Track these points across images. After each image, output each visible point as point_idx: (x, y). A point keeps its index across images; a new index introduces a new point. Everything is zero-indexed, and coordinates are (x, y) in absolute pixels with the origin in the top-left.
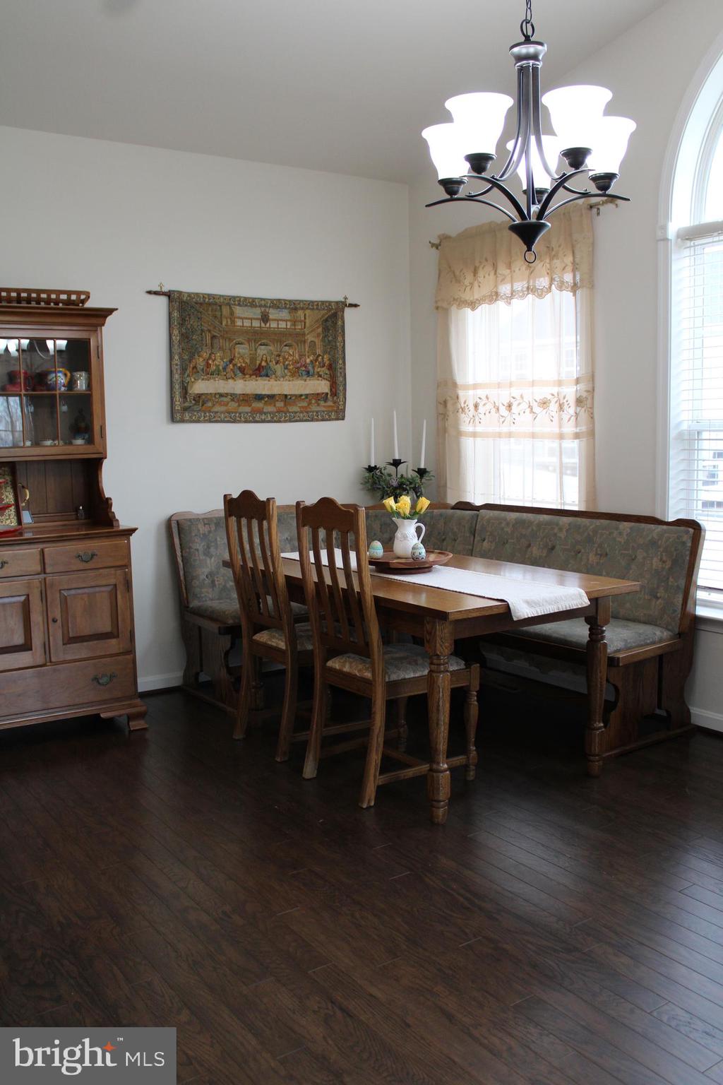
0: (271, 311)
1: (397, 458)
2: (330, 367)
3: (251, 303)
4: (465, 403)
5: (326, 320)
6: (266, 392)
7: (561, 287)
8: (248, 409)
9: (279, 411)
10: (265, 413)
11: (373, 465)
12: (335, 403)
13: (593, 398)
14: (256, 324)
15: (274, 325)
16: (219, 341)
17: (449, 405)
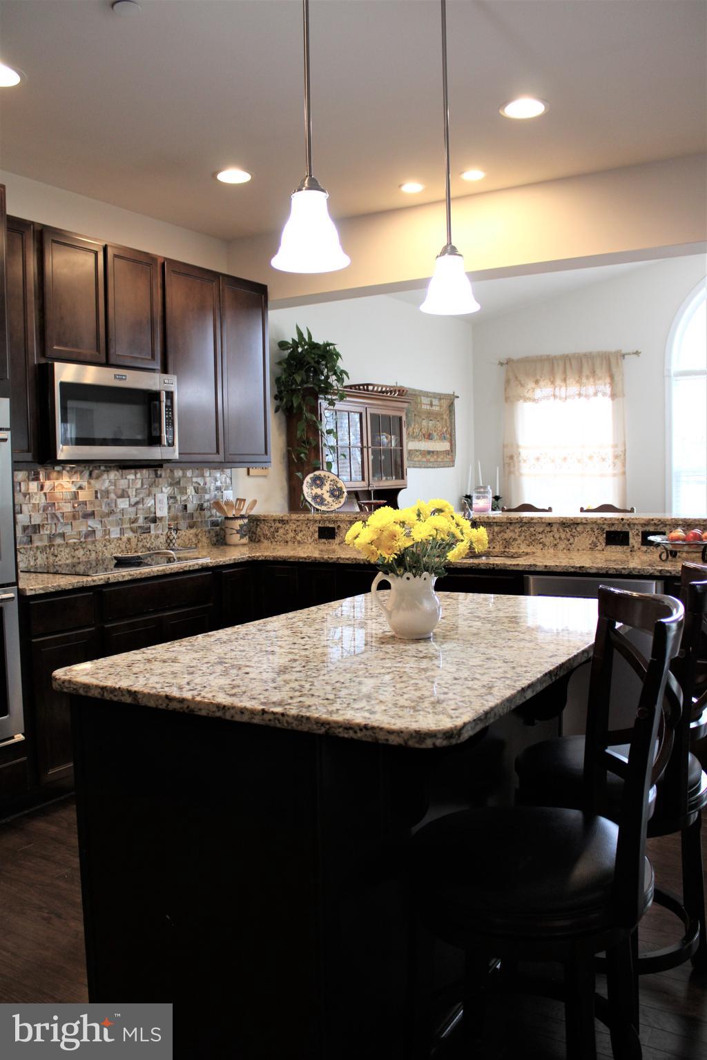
0: (433, 400)
2: (451, 435)
3: (427, 394)
4: (527, 456)
5: (450, 406)
6: (431, 450)
7: (604, 394)
8: (424, 460)
9: (435, 461)
10: (431, 462)
12: (452, 456)
13: (625, 455)
14: (428, 407)
15: (434, 408)
16: (417, 417)
17: (515, 458)
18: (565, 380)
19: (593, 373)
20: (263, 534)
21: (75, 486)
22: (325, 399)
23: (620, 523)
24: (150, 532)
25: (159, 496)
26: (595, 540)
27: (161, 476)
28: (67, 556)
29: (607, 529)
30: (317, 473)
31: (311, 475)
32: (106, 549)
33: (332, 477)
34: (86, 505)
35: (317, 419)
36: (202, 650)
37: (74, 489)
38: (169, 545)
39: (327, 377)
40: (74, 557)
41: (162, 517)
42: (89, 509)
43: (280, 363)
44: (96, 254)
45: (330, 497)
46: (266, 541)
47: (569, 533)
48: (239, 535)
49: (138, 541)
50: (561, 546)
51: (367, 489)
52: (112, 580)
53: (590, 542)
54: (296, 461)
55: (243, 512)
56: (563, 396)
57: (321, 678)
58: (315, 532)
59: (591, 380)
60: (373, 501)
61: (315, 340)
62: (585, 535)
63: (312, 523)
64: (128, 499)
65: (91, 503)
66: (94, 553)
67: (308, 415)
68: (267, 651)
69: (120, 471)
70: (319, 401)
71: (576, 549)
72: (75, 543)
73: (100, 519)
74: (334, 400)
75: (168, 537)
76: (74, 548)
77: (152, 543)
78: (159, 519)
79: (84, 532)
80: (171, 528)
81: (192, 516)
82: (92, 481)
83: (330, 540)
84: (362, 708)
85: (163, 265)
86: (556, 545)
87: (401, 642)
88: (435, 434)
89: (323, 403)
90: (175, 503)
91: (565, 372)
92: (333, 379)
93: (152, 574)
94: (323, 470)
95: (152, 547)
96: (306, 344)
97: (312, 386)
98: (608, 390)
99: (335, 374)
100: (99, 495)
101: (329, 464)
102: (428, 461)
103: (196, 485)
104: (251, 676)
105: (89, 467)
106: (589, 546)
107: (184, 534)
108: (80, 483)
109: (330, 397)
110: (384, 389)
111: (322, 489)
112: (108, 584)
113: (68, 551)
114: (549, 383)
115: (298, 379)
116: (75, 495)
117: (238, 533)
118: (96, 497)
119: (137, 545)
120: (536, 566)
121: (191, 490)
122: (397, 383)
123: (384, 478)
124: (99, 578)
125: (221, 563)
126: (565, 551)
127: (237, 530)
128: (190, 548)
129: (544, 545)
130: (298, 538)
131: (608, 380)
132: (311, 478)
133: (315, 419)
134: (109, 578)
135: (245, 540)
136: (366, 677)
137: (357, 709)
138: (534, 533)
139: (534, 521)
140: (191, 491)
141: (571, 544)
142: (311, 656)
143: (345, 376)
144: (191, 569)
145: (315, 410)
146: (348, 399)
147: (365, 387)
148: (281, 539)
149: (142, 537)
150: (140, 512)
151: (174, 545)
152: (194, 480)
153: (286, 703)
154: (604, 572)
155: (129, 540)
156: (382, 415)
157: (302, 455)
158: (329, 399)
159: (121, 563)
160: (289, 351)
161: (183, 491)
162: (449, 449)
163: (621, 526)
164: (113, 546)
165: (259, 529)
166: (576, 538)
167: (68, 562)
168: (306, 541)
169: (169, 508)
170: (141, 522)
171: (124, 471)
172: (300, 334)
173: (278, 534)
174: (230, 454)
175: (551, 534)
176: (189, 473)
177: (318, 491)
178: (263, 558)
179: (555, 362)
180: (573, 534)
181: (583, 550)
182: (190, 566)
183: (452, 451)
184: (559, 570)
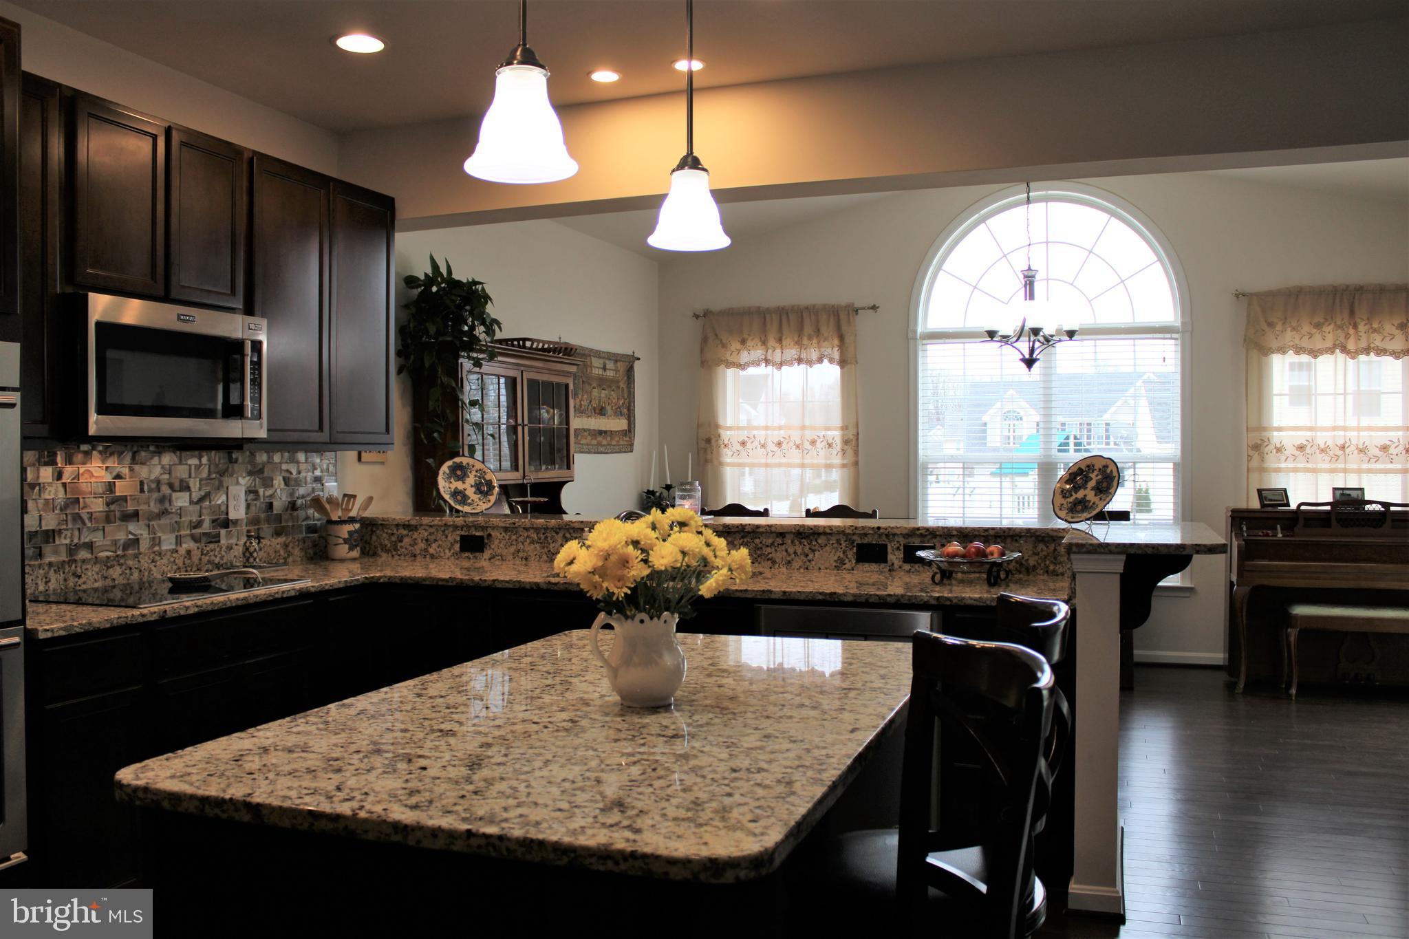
0: (607, 362)
1: (669, 483)
2: (629, 410)
3: (598, 354)
4: (729, 440)
6: (604, 429)
7: (831, 361)
8: (594, 442)
10: (603, 446)
11: (651, 489)
12: (630, 438)
13: (857, 439)
14: (601, 372)
15: (608, 373)
16: (586, 386)
17: (713, 441)
18: (780, 340)
19: (818, 331)
20: (381, 545)
21: (111, 473)
22: (469, 358)
23: (876, 533)
24: (219, 541)
25: (233, 490)
26: (842, 555)
27: (236, 461)
28: (96, 577)
29: (858, 540)
30: (457, 460)
31: (449, 463)
32: (155, 566)
33: (479, 466)
34: (126, 501)
35: (457, 385)
36: (343, 730)
37: (109, 478)
38: (248, 560)
39: (472, 328)
40: (106, 578)
41: (237, 520)
42: (131, 507)
43: (406, 306)
44: (155, 138)
45: (475, 493)
46: (384, 555)
47: (808, 546)
48: (347, 546)
49: (202, 555)
50: (796, 565)
51: (521, 482)
52: (170, 614)
53: (836, 558)
54: (426, 442)
55: (353, 513)
56: (778, 360)
57: (538, 773)
58: (456, 542)
59: (815, 341)
60: (529, 499)
61: (456, 276)
62: (828, 548)
63: (451, 529)
64: (188, 493)
65: (134, 498)
66: (137, 571)
67: (445, 379)
68: (441, 731)
69: (178, 452)
70: (461, 360)
71: (816, 567)
72: (108, 557)
73: (147, 522)
74: (482, 359)
75: (247, 549)
76: (107, 563)
77: (222, 558)
78: (233, 523)
79: (122, 541)
80: (251, 536)
81: (279, 518)
82: (136, 467)
83: (477, 554)
84: (617, 824)
85: (251, 161)
86: (789, 562)
87: (633, 712)
88: (608, 408)
89: (467, 364)
90: (255, 500)
91: (780, 330)
92: (480, 331)
93: (229, 604)
94: (463, 455)
95: (222, 562)
96: (444, 280)
97: (449, 339)
98: (836, 354)
99: (483, 323)
100: (146, 488)
101: (472, 449)
102: (600, 444)
103: (287, 475)
104: (432, 772)
105: (133, 446)
106: (835, 564)
107: (268, 543)
108: (118, 470)
109: (475, 355)
110: (546, 346)
111: (464, 483)
112: (164, 620)
113: (97, 570)
114: (760, 344)
115: (432, 329)
116: (111, 487)
117: (345, 543)
118: (142, 491)
119: (200, 559)
120: (770, 591)
121: (278, 482)
122: (560, 338)
123: (544, 467)
124: (149, 610)
125: (327, 587)
126: (802, 570)
127: (344, 539)
128: (277, 564)
129: (774, 562)
130: (431, 551)
131: (836, 342)
132: (449, 467)
133: (454, 384)
134: (165, 611)
135: (355, 553)
136: (602, 771)
137: (611, 826)
138: (760, 545)
139: (761, 530)
140: (279, 484)
141: (810, 561)
142: (509, 736)
143: (496, 327)
144: (285, 596)
145: (454, 372)
146: (500, 358)
147: (521, 343)
148: (406, 552)
149: (208, 549)
150: (204, 511)
151: (255, 559)
152: (284, 467)
153: (499, 818)
154: (863, 599)
155: (189, 552)
156: (544, 382)
157: (435, 435)
158: (473, 359)
159: (179, 587)
160: (419, 290)
161: (268, 483)
162: (625, 427)
163: (876, 536)
164: (165, 561)
165: (374, 538)
166: (817, 553)
167: (97, 585)
168: (442, 554)
169: (248, 507)
170: (206, 526)
171: (184, 454)
172: (435, 266)
173: (402, 544)
174: (338, 432)
175: (783, 547)
176: (277, 458)
177: (459, 485)
178: (386, 580)
179: (768, 316)
180: (813, 548)
181: (826, 569)
182: (283, 592)
183: (630, 431)
184: (802, 597)
